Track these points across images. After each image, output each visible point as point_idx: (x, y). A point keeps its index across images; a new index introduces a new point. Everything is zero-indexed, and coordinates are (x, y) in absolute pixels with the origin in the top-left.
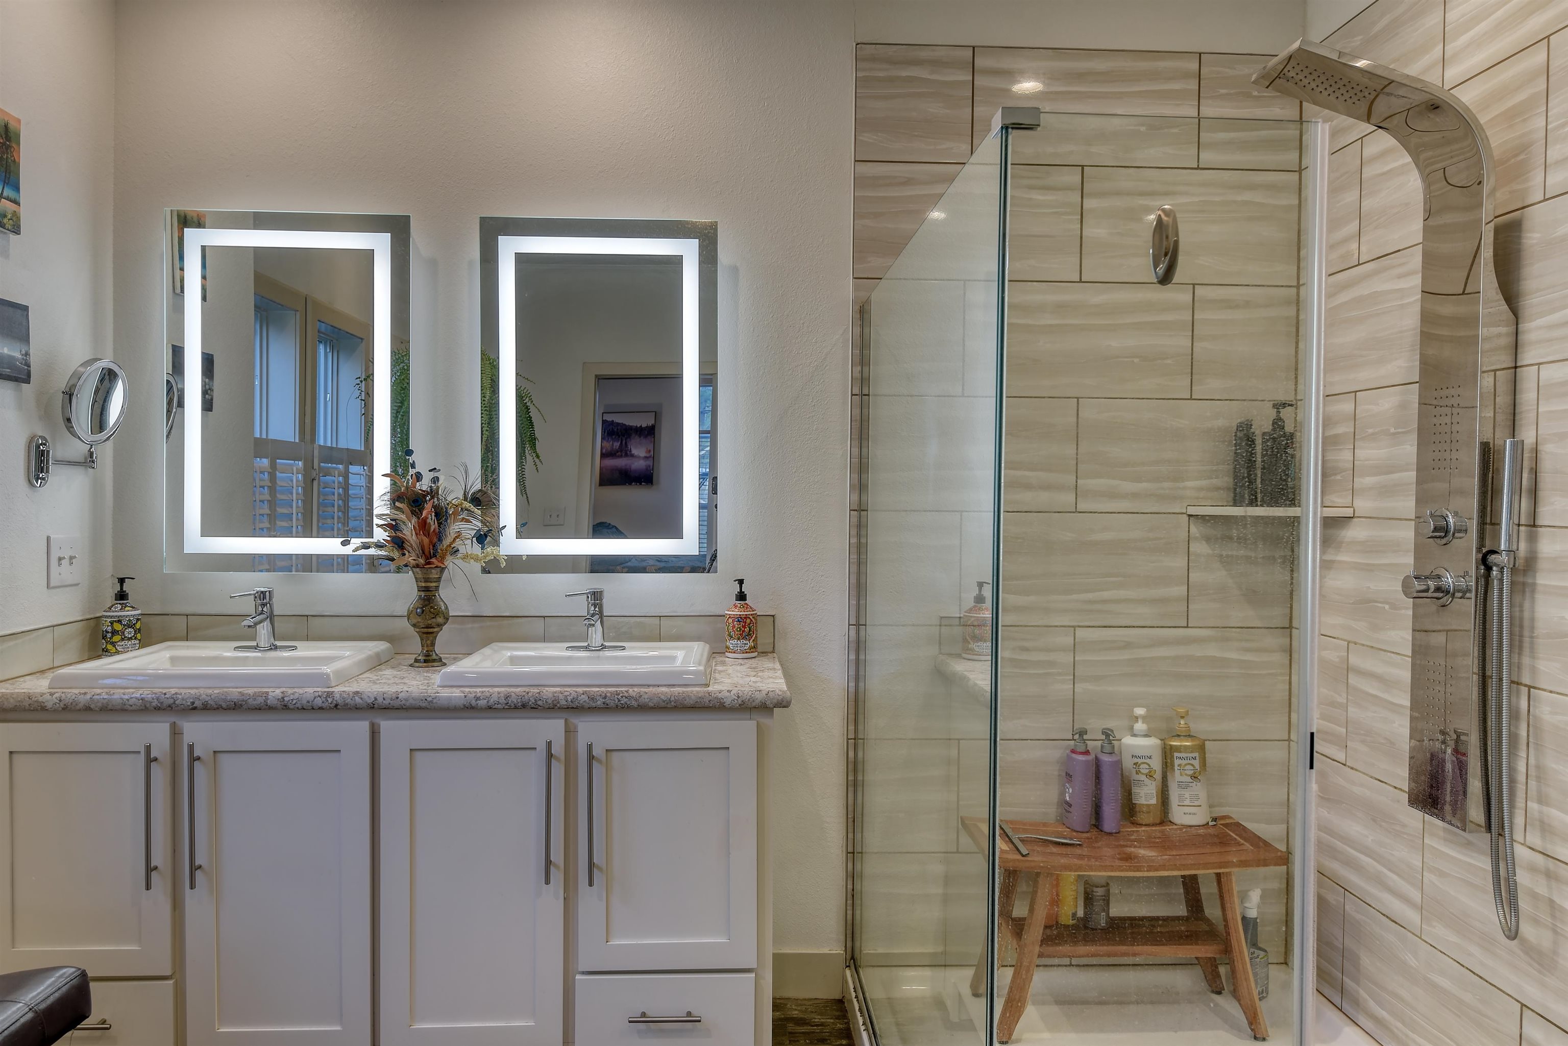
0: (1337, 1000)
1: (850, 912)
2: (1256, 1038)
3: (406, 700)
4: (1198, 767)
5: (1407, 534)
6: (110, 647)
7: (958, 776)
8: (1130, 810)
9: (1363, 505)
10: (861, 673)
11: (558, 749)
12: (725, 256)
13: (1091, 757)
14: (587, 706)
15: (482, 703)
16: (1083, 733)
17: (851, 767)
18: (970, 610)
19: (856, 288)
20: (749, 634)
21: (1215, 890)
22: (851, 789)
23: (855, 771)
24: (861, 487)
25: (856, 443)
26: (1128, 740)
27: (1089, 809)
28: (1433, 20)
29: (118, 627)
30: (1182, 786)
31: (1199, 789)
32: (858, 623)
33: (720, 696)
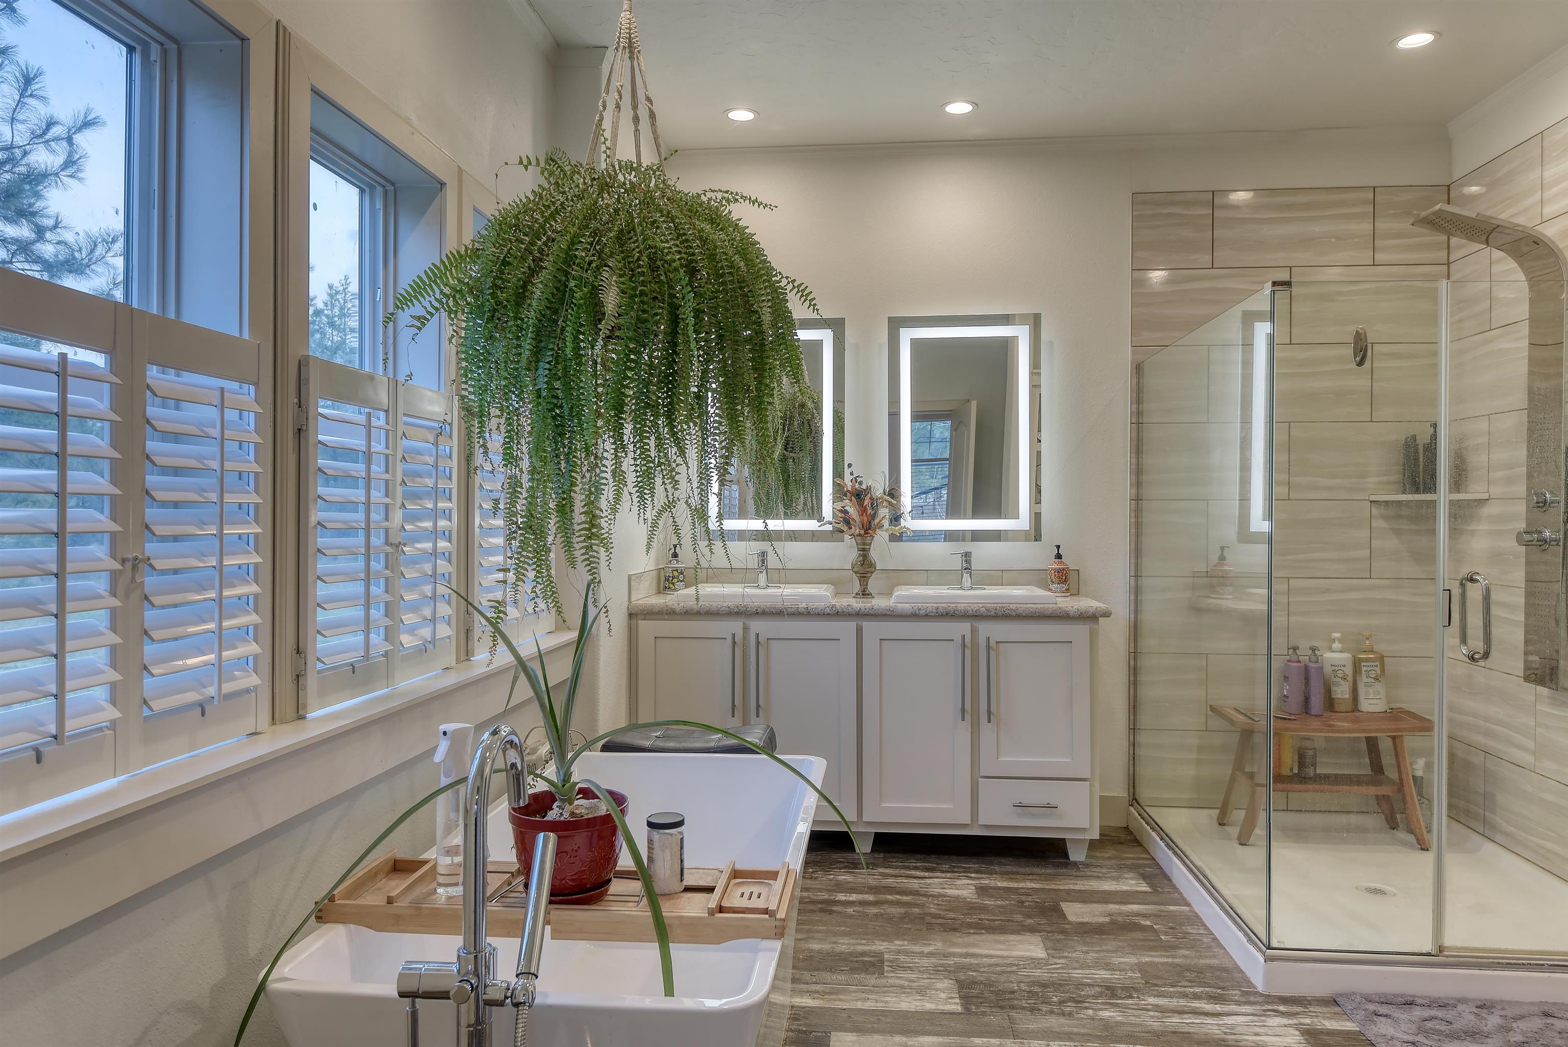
0: (1480, 828)
1: (1131, 769)
2: (1422, 849)
3: (878, 610)
4: (1379, 672)
5: (1521, 508)
6: (671, 586)
7: (1207, 679)
8: (1330, 703)
9: (1495, 491)
10: (1139, 609)
11: (968, 641)
12: (1046, 335)
13: (1302, 664)
14: (985, 614)
15: (922, 612)
16: (1295, 649)
17: (1132, 671)
18: (1215, 566)
19: (1133, 353)
20: (1065, 581)
21: (1394, 761)
22: (1132, 686)
23: (1135, 674)
24: (1138, 484)
25: (1134, 455)
26: (1328, 655)
27: (1301, 699)
28: (1535, 175)
29: (676, 574)
30: (1368, 685)
31: (1379, 687)
32: (1137, 575)
33: (1067, 609)
